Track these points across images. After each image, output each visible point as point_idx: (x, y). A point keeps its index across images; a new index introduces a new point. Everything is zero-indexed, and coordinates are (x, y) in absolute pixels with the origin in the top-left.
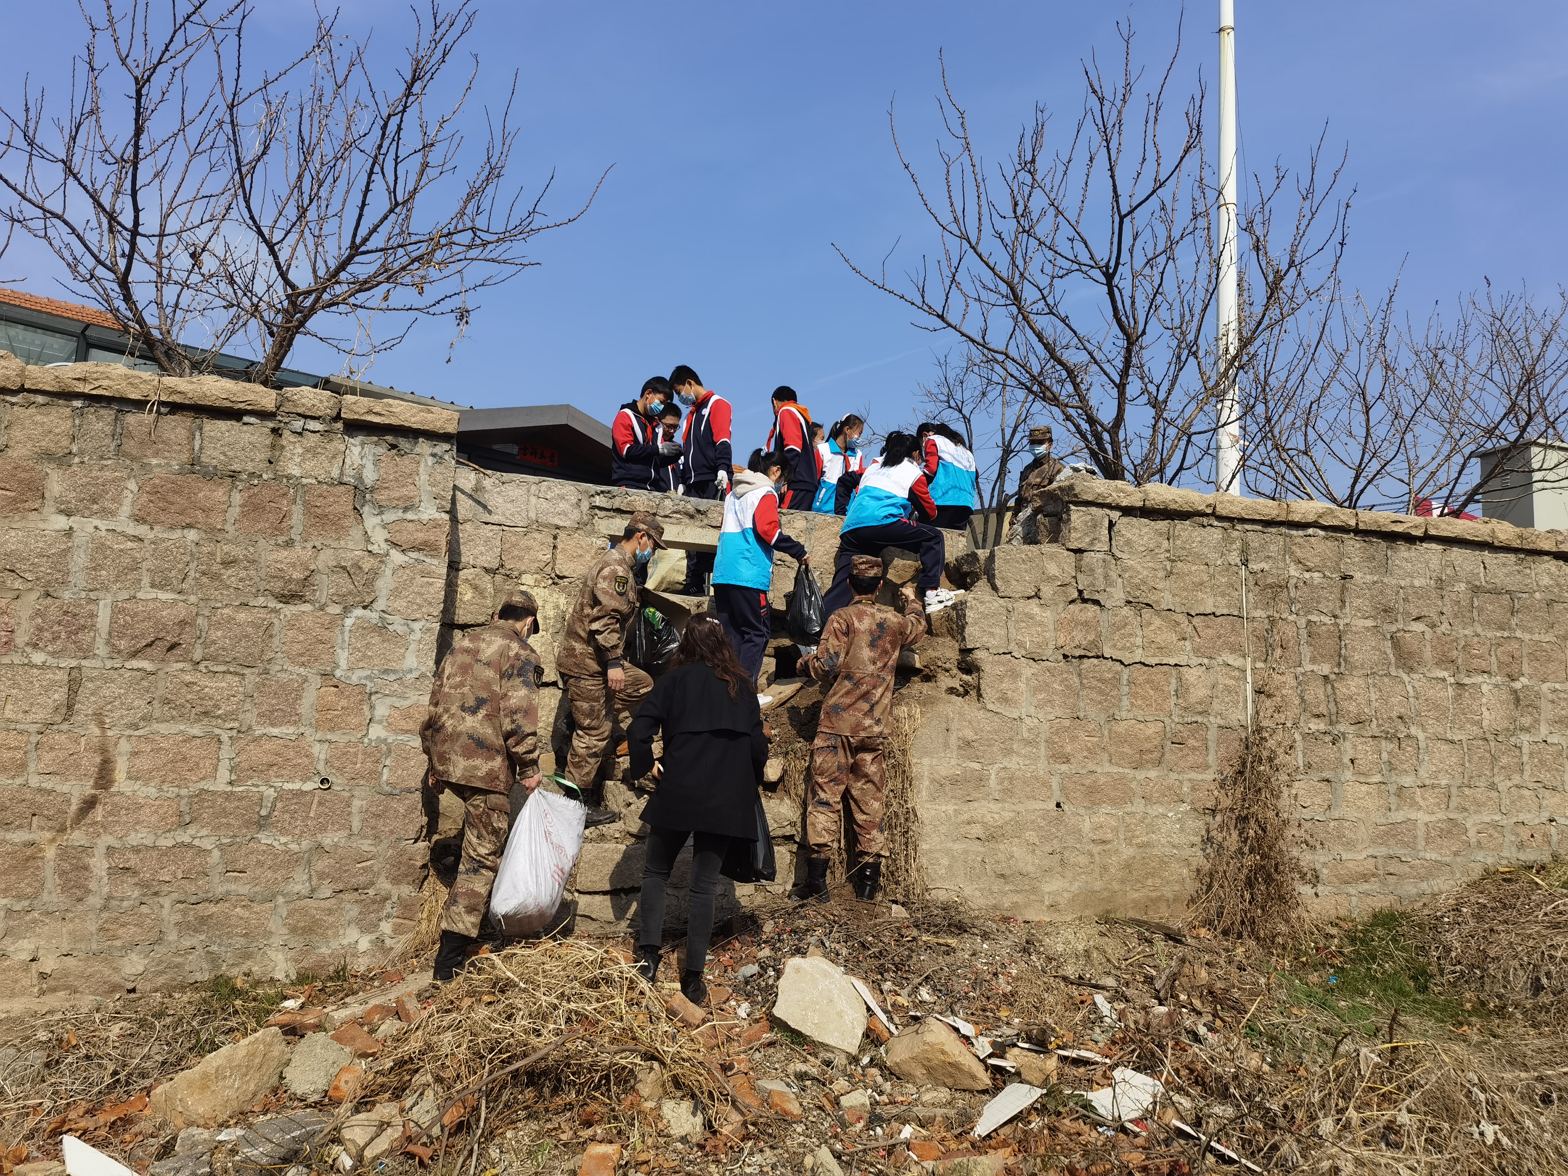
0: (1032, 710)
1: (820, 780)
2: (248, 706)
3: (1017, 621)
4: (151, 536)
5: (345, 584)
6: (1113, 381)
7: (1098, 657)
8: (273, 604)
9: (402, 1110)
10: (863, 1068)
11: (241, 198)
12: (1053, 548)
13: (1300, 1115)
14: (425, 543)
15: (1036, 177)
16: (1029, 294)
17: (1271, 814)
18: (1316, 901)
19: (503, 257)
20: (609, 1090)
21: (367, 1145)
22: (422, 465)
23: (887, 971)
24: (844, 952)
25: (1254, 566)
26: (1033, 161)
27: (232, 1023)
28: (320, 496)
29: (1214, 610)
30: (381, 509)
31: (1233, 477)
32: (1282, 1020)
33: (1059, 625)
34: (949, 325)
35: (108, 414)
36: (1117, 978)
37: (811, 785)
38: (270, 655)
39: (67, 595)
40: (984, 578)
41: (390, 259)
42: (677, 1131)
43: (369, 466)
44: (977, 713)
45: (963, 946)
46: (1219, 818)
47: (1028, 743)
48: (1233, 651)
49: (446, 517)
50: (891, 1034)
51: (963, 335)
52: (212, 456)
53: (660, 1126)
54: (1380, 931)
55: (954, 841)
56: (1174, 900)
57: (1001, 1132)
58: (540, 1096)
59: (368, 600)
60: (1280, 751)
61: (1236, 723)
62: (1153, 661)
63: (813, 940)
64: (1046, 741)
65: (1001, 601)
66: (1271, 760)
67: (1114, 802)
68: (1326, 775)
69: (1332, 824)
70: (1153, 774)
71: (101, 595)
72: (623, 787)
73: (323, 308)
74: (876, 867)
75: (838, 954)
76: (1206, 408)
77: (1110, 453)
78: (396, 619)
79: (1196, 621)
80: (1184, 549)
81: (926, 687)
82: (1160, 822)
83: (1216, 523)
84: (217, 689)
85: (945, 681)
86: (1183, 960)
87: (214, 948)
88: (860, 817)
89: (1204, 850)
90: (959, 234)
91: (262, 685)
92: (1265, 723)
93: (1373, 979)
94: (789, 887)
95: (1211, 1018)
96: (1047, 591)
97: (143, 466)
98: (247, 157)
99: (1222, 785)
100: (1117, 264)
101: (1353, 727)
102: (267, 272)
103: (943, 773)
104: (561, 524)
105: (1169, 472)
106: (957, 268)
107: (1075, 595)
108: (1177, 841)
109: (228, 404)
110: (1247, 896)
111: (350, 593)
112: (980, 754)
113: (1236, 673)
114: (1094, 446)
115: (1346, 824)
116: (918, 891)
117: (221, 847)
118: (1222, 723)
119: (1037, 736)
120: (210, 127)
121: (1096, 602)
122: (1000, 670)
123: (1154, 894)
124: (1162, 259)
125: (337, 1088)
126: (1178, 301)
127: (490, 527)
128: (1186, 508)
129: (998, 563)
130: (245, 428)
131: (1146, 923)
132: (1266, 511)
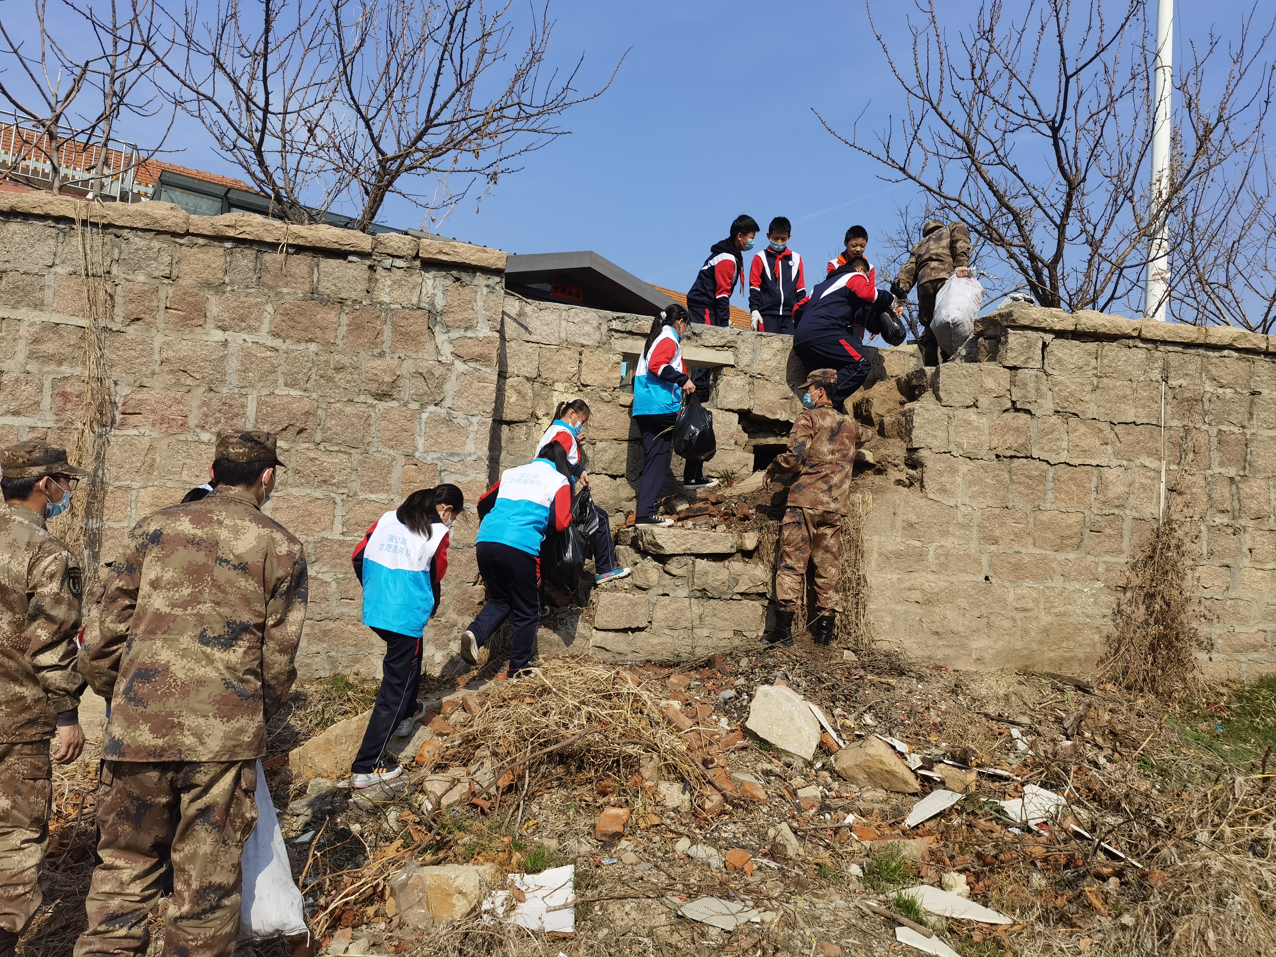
0: (967, 500)
1: (787, 549)
2: (354, 477)
3: (956, 427)
4: (284, 347)
5: (423, 388)
6: (1054, 223)
7: (1027, 457)
8: (371, 401)
9: (468, 774)
10: (816, 771)
11: (344, 83)
12: (992, 365)
13: (1180, 827)
14: (481, 356)
15: (994, 44)
16: (982, 147)
17: (1175, 592)
18: (1210, 664)
19: (542, 128)
20: (619, 771)
21: (443, 795)
22: (479, 294)
23: (838, 700)
24: (804, 684)
25: (1173, 382)
26: (991, 30)
27: (347, 707)
28: (404, 318)
29: (1134, 419)
30: (448, 328)
31: (1159, 305)
32: (1171, 756)
33: (993, 430)
34: (910, 177)
35: (250, 253)
36: (1032, 718)
37: (780, 555)
38: (369, 439)
39: (225, 391)
40: (930, 390)
41: (455, 132)
42: (671, 803)
43: (440, 295)
44: (919, 501)
45: (901, 685)
46: (1129, 594)
47: (962, 526)
48: (1150, 454)
49: (497, 335)
50: (840, 747)
51: (921, 185)
52: (326, 287)
53: (658, 799)
54: (1265, 692)
55: (897, 603)
56: (1086, 660)
57: (927, 824)
58: (568, 773)
59: (439, 399)
60: (1187, 540)
61: (1149, 516)
62: (1077, 462)
63: (779, 674)
64: (978, 526)
65: (944, 409)
66: (1178, 547)
67: (1035, 578)
68: (1226, 561)
69: (1229, 602)
70: (1072, 556)
71: (249, 391)
72: (631, 551)
73: (406, 170)
74: (831, 619)
75: (798, 686)
76: (1139, 246)
77: (1048, 283)
78: (459, 414)
79: (1118, 428)
80: (1110, 366)
81: (878, 479)
82: (1076, 596)
83: (1141, 345)
84: (332, 463)
85: (894, 474)
86: (1089, 706)
87: (333, 654)
88: (819, 581)
89: (1114, 620)
90: (922, 96)
91: (363, 463)
92: (1174, 517)
93: (1256, 729)
94: (761, 633)
95: (1110, 752)
96: (984, 402)
97: (277, 294)
98: (348, 49)
99: (1134, 567)
100: (1063, 118)
101: (1253, 522)
102: (364, 144)
103: (890, 548)
104: (585, 343)
105: (1101, 302)
106: (918, 126)
107: (1009, 405)
108: (1090, 612)
109: (337, 246)
110: (1150, 659)
111: (425, 394)
112: (921, 534)
113: (1152, 474)
114: (1034, 280)
115: (1241, 603)
116: (866, 641)
117: (337, 580)
118: (1137, 515)
119: (970, 521)
120: (320, 28)
121: (1028, 412)
122: (940, 466)
123: (1068, 655)
124: (1103, 114)
125: (421, 755)
126: (1117, 152)
127: (530, 345)
128: (1114, 331)
129: (942, 377)
130: (350, 265)
131: (1059, 676)
132: (1186, 335)
